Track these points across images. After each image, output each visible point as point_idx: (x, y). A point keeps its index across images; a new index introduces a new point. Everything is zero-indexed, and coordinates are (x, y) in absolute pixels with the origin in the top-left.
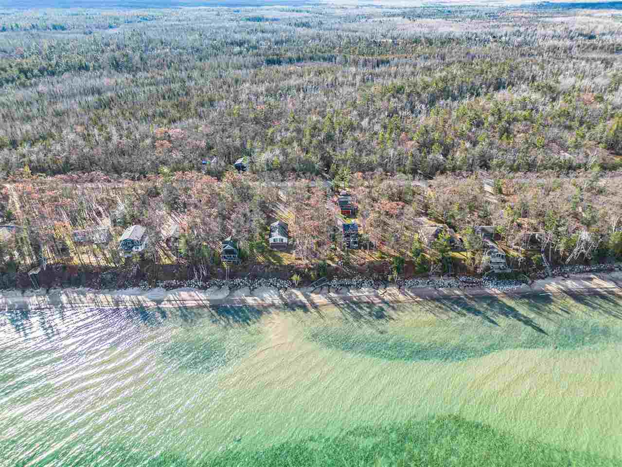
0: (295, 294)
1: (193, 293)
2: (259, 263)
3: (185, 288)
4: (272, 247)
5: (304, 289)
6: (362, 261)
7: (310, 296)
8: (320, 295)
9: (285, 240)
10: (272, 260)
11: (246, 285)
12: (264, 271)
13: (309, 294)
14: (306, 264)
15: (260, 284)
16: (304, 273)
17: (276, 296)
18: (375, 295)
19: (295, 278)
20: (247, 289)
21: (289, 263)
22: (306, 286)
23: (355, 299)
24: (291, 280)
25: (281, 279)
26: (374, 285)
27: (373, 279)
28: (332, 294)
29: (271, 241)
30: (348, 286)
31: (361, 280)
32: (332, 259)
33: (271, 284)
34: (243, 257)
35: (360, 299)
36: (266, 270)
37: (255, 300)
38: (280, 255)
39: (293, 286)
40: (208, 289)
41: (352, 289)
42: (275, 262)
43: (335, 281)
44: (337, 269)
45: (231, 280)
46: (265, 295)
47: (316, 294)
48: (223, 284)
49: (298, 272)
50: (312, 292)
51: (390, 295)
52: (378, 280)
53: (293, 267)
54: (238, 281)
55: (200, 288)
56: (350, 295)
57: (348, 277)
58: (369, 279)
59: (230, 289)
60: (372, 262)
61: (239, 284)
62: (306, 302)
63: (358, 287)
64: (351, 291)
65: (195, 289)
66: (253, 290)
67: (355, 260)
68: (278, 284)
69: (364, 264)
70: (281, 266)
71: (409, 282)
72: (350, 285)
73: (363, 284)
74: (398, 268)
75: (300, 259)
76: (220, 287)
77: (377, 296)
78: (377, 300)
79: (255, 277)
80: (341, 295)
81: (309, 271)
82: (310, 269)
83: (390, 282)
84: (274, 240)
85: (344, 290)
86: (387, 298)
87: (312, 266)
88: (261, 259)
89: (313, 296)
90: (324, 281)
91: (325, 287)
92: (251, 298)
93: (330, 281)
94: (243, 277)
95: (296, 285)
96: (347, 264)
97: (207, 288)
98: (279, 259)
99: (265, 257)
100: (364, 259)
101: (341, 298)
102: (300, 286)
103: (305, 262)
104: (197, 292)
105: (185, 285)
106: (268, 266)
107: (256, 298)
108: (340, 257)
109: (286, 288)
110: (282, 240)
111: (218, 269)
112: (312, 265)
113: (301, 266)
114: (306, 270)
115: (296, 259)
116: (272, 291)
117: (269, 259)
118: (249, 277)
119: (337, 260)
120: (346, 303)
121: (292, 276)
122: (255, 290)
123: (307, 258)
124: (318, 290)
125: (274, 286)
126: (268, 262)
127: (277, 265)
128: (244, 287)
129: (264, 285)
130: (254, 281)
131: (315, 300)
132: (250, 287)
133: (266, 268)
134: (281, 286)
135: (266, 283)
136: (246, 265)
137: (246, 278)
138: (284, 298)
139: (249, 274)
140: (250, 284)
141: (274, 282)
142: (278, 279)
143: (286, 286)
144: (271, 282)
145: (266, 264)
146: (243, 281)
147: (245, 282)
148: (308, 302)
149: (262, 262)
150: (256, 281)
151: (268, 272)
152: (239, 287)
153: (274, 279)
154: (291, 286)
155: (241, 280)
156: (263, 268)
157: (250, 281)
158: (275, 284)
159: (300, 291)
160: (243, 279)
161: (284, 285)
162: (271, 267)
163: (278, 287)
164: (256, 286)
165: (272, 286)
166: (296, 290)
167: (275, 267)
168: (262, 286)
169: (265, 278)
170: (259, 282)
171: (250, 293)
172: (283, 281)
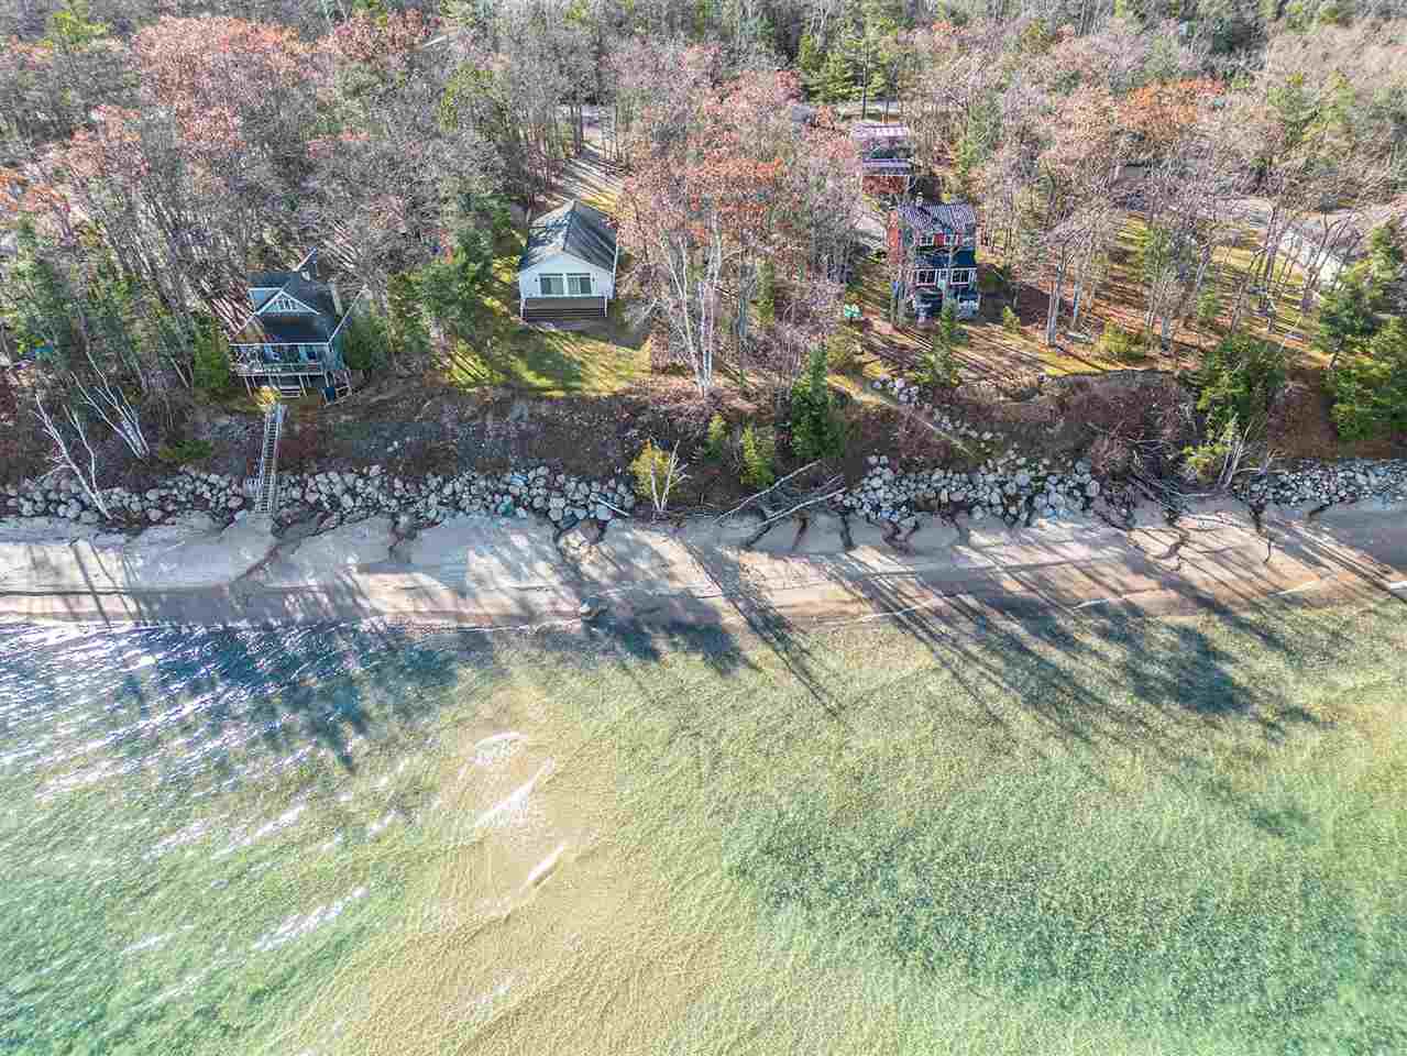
0: (655, 554)
1: (59, 554)
2: (452, 392)
3: (25, 524)
4: (528, 316)
5: (705, 530)
6: (1026, 378)
7: (738, 567)
8: (796, 565)
9: (602, 283)
10: (529, 376)
11: (376, 508)
12: (481, 431)
13: (731, 555)
14: (715, 397)
15: (454, 504)
16: (701, 441)
17: (542, 567)
18: (1126, 561)
19: (655, 466)
20: (375, 533)
21: (619, 386)
22: (712, 512)
23: (1011, 585)
24: (632, 480)
25: (571, 472)
26: (1099, 504)
27: (1093, 471)
28: (872, 559)
29: (528, 284)
30: (955, 511)
31: (1023, 477)
32: (852, 369)
33: (517, 501)
34: (363, 355)
35: (1042, 582)
36: (490, 425)
37: (419, 592)
38: (571, 349)
39: (641, 511)
40: (151, 530)
41: (984, 529)
42: (544, 382)
43: (879, 485)
44: (887, 418)
45: (289, 477)
46: (482, 563)
47: (775, 553)
48: (247, 504)
49: (666, 432)
50: (748, 545)
51: (1217, 556)
52: (1123, 476)
53: (637, 409)
54: (326, 484)
55: (106, 524)
57: (949, 460)
58: (1066, 471)
59: (280, 527)
60: (1078, 383)
61: (335, 503)
62: (720, 602)
63: (1016, 512)
64: (977, 538)
65: (74, 529)
66: (411, 535)
67: (984, 371)
69: (1036, 389)
70: (576, 401)
71: (1309, 486)
72: (966, 507)
73: (1039, 501)
74: (1244, 408)
75: (676, 370)
76: (225, 517)
77: (1142, 567)
78: (1147, 594)
79: (425, 462)
80: (926, 565)
81: (728, 429)
82: (735, 421)
83: (1196, 486)
84: (546, 283)
85: (935, 532)
86: (1205, 575)
87: (748, 407)
88: (465, 368)
89: (758, 565)
90: (814, 482)
91: (822, 520)
92: (394, 580)
93: (850, 484)
94: (359, 463)
95: (660, 504)
96: (939, 393)
97: (146, 522)
98: (565, 372)
99: (487, 359)
100: (1034, 363)
101: (931, 582)
102: (681, 510)
103: (707, 382)
104: (83, 546)
105: (27, 507)
106: (501, 408)
107: (424, 579)
108: (897, 358)
109: (603, 526)
110: (585, 283)
111: (224, 421)
112: (746, 395)
113: (685, 403)
114: (716, 424)
115: (655, 369)
116: (520, 541)
117: (507, 372)
118: (389, 466)
119: (880, 371)
120: (965, 610)
121: (635, 455)
122: (424, 534)
123: (720, 368)
124: (786, 533)
125: (535, 510)
126: (506, 386)
127: (550, 399)
128: (361, 519)
129: (476, 508)
130: (421, 486)
131: (769, 590)
132: (394, 516)
133: (489, 416)
134: (573, 515)
135: (489, 498)
136: (381, 397)
137: (375, 469)
138: (586, 579)
139: (392, 445)
140: (394, 502)
141: (534, 492)
142: (555, 472)
143: (603, 515)
144: (516, 492)
145: (492, 393)
146: (360, 483)
147: (370, 489)
148: (733, 602)
149: (469, 385)
150: (433, 483)
151: (498, 436)
152: (336, 516)
153: (531, 475)
154: (631, 511)
155: (349, 478)
156: (474, 417)
157: (398, 484)
158: (537, 503)
159: (682, 542)
160: (361, 476)
161: (591, 508)
162: (517, 412)
163: (555, 516)
164: (432, 515)
165: (521, 512)
166: (656, 535)
167: (544, 409)
168: (464, 510)
169: (483, 470)
170: (447, 491)
171: (391, 549)
172: (582, 486)
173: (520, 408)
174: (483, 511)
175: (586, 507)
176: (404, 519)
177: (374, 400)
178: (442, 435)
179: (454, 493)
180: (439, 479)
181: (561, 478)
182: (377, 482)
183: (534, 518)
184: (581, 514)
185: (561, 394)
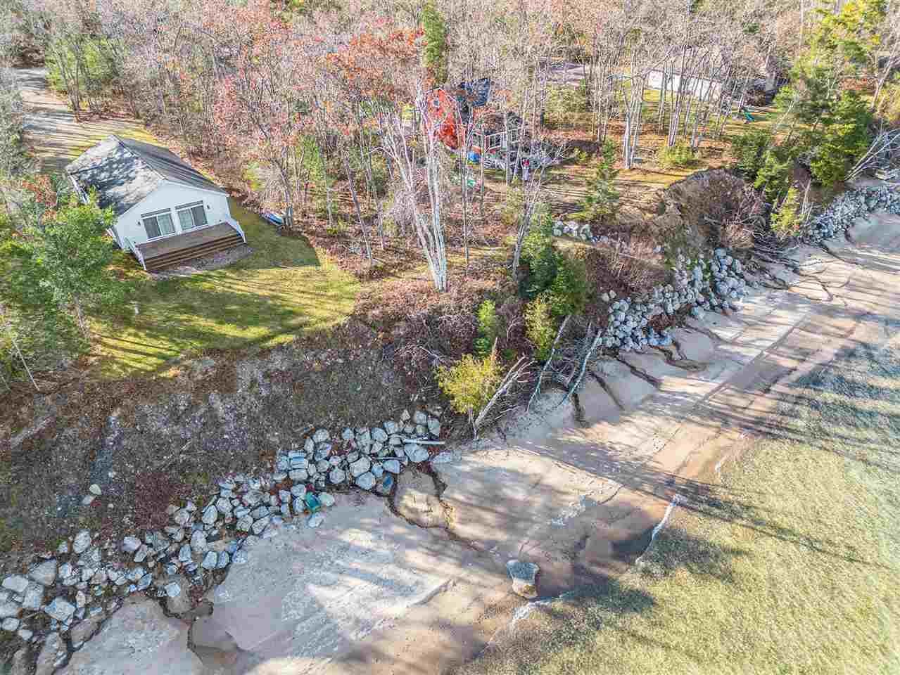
2: (142, 385)
6: (647, 195)
9: (218, 208)
10: (230, 331)
12: (213, 421)
15: (232, 528)
21: (348, 307)
25: (353, 423)
29: (131, 231)
30: (682, 319)
36: (220, 408)
42: (253, 332)
56: (754, 353)
61: (38, 622)
64: (722, 334)
68: (359, 466)
69: (662, 202)
70: (313, 341)
72: (687, 312)
75: (383, 272)
85: (690, 342)
88: (133, 349)
94: (47, 543)
99: (152, 330)
106: (224, 381)
109: (426, 467)
115: (362, 278)
116: (359, 538)
117: (196, 334)
125: (338, 488)
126: (211, 352)
127: (280, 347)
128: (100, 624)
129: (265, 521)
130: (170, 530)
131: (650, 458)
132: (150, 592)
133: (214, 397)
134: (386, 472)
135: (273, 499)
136: (25, 433)
137: (82, 540)
138: (479, 545)
139: (89, 493)
140: (139, 572)
141: (325, 466)
142: (336, 431)
143: (420, 456)
144: (302, 475)
145: (199, 367)
146: (67, 571)
147: (88, 573)
148: (637, 489)
149: (161, 368)
150: (183, 517)
151: (239, 417)
152: (53, 643)
153: (310, 446)
154: (443, 436)
155: (45, 573)
156: (192, 406)
157: (131, 543)
158: (338, 477)
159: (523, 445)
160: (62, 559)
161: (400, 453)
162: (247, 379)
163: (367, 482)
164: (210, 562)
165: (326, 499)
166: (492, 453)
167: (278, 363)
168: (251, 532)
169: (245, 469)
170: (210, 516)
171: (189, 645)
172: (379, 433)
173: (246, 371)
174: (277, 520)
175: (393, 455)
176: (175, 591)
177: (18, 440)
178: (160, 446)
179: (221, 516)
180: (191, 507)
181: (348, 435)
182: (96, 556)
183: (344, 496)
184: (393, 466)
185: (290, 338)
